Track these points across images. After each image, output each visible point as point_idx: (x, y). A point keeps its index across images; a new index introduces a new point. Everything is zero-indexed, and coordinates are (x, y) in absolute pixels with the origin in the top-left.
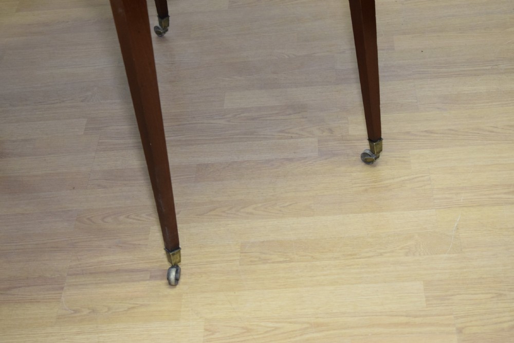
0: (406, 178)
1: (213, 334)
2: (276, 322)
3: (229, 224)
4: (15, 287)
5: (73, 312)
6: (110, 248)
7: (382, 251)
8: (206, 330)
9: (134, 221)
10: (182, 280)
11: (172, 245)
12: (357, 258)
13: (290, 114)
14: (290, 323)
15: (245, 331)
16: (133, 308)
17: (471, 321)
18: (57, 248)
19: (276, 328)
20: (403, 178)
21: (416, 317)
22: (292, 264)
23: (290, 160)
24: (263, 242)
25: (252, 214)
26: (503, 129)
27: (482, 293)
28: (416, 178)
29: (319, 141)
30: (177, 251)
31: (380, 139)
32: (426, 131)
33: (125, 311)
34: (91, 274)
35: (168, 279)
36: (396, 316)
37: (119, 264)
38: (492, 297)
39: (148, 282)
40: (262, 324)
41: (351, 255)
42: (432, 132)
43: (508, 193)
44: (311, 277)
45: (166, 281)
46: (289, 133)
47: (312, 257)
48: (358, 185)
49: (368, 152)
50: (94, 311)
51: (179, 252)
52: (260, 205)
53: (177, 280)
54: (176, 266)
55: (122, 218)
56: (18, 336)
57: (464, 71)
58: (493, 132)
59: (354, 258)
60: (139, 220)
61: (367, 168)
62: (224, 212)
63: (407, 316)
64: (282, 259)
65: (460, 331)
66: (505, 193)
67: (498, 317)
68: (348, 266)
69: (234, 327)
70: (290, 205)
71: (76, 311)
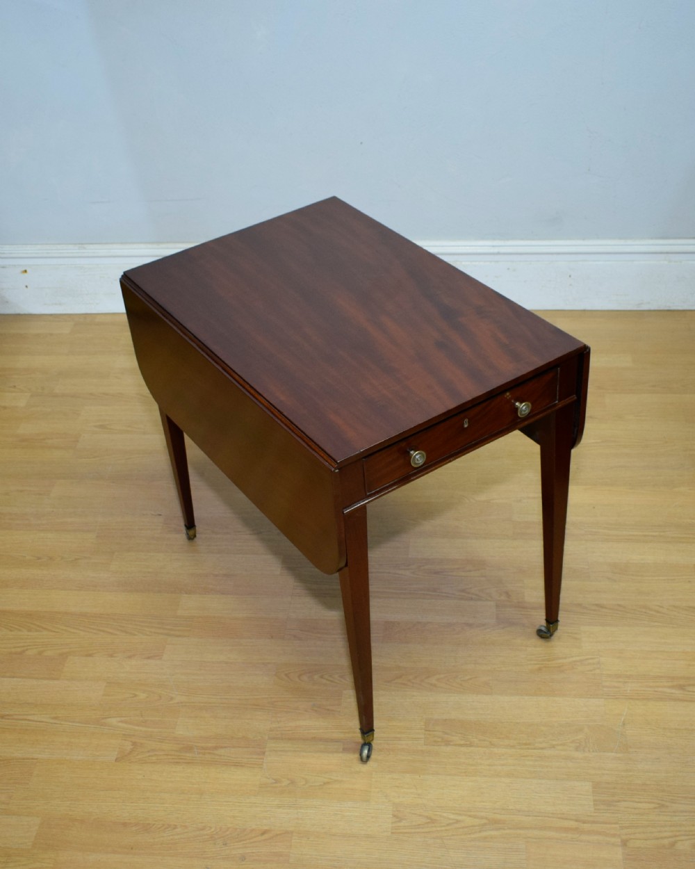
0: (578, 658)
1: (400, 821)
2: (457, 814)
3: (414, 696)
4: (222, 747)
5: (274, 781)
6: (306, 711)
7: (554, 743)
8: (394, 816)
9: (328, 682)
10: (373, 756)
11: (367, 728)
12: (532, 749)
13: (470, 571)
14: (470, 816)
15: (429, 821)
16: (328, 783)
17: (635, 833)
18: (258, 705)
19: (458, 821)
20: (574, 659)
21: (584, 822)
22: (472, 748)
23: (470, 625)
24: (446, 720)
25: (435, 685)
26: (668, 609)
27: (645, 802)
28: (587, 659)
29: (497, 606)
30: (371, 733)
31: (557, 621)
32: (597, 605)
33: (321, 785)
34: (290, 739)
35: (361, 754)
36: (566, 819)
37: (314, 731)
38: (655, 808)
39: (341, 755)
40: (445, 815)
41: (526, 744)
42: (601, 606)
43: (672, 687)
44: (489, 765)
45: (357, 756)
46: (469, 593)
47: (490, 742)
48: (532, 662)
49: (543, 629)
50: (293, 782)
51: (373, 734)
52: (442, 676)
53: (368, 757)
54: (368, 744)
55: (316, 677)
56: (225, 803)
57: (633, 535)
58: (658, 612)
59: (528, 749)
60: (332, 681)
61: (540, 642)
62: (409, 680)
63: (576, 821)
64: (462, 742)
65: (624, 843)
66: (669, 687)
67: (660, 832)
68: (523, 756)
69: (420, 815)
70: (471, 679)
71: (277, 781)
